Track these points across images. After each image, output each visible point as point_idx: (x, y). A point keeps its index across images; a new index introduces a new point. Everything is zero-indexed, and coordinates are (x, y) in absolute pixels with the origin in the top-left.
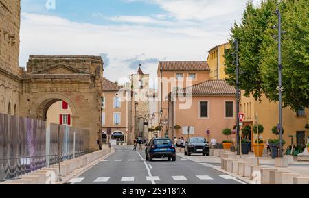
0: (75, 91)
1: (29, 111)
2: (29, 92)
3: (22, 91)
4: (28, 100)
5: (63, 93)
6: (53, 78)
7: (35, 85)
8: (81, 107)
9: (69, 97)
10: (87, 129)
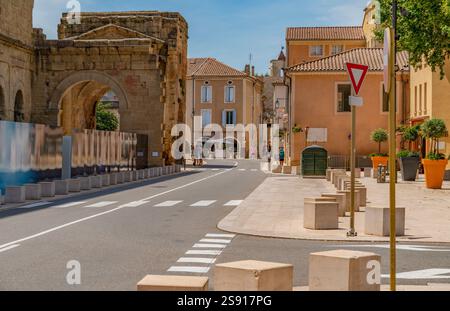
0: (126, 69)
1: (48, 102)
2: (48, 70)
3: (37, 69)
4: (47, 84)
5: (105, 72)
6: (89, 47)
7: (57, 58)
8: (134, 94)
9: (114, 78)
10: (145, 132)
